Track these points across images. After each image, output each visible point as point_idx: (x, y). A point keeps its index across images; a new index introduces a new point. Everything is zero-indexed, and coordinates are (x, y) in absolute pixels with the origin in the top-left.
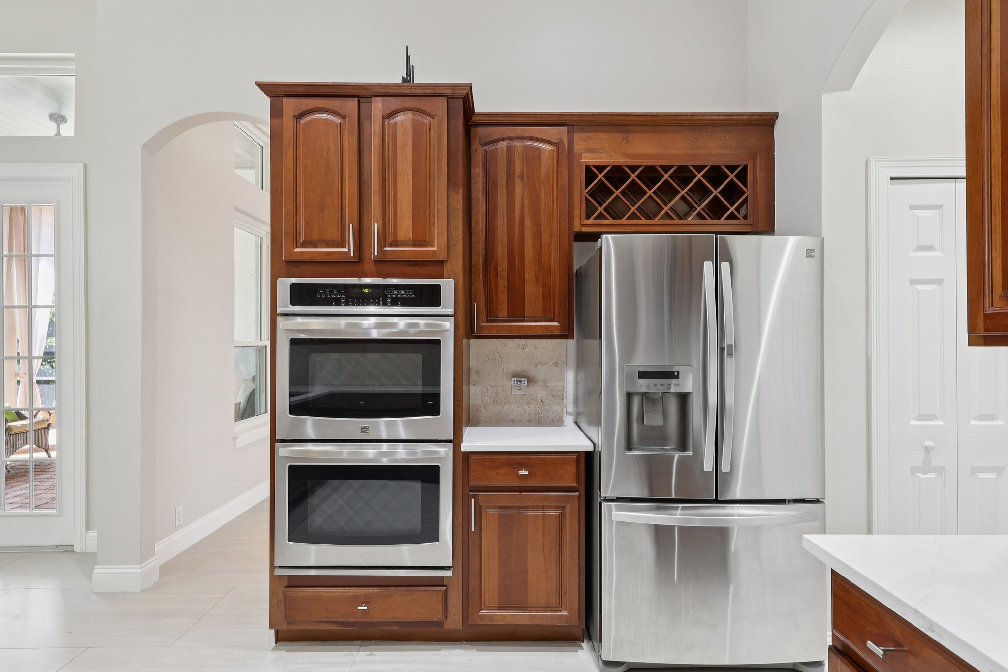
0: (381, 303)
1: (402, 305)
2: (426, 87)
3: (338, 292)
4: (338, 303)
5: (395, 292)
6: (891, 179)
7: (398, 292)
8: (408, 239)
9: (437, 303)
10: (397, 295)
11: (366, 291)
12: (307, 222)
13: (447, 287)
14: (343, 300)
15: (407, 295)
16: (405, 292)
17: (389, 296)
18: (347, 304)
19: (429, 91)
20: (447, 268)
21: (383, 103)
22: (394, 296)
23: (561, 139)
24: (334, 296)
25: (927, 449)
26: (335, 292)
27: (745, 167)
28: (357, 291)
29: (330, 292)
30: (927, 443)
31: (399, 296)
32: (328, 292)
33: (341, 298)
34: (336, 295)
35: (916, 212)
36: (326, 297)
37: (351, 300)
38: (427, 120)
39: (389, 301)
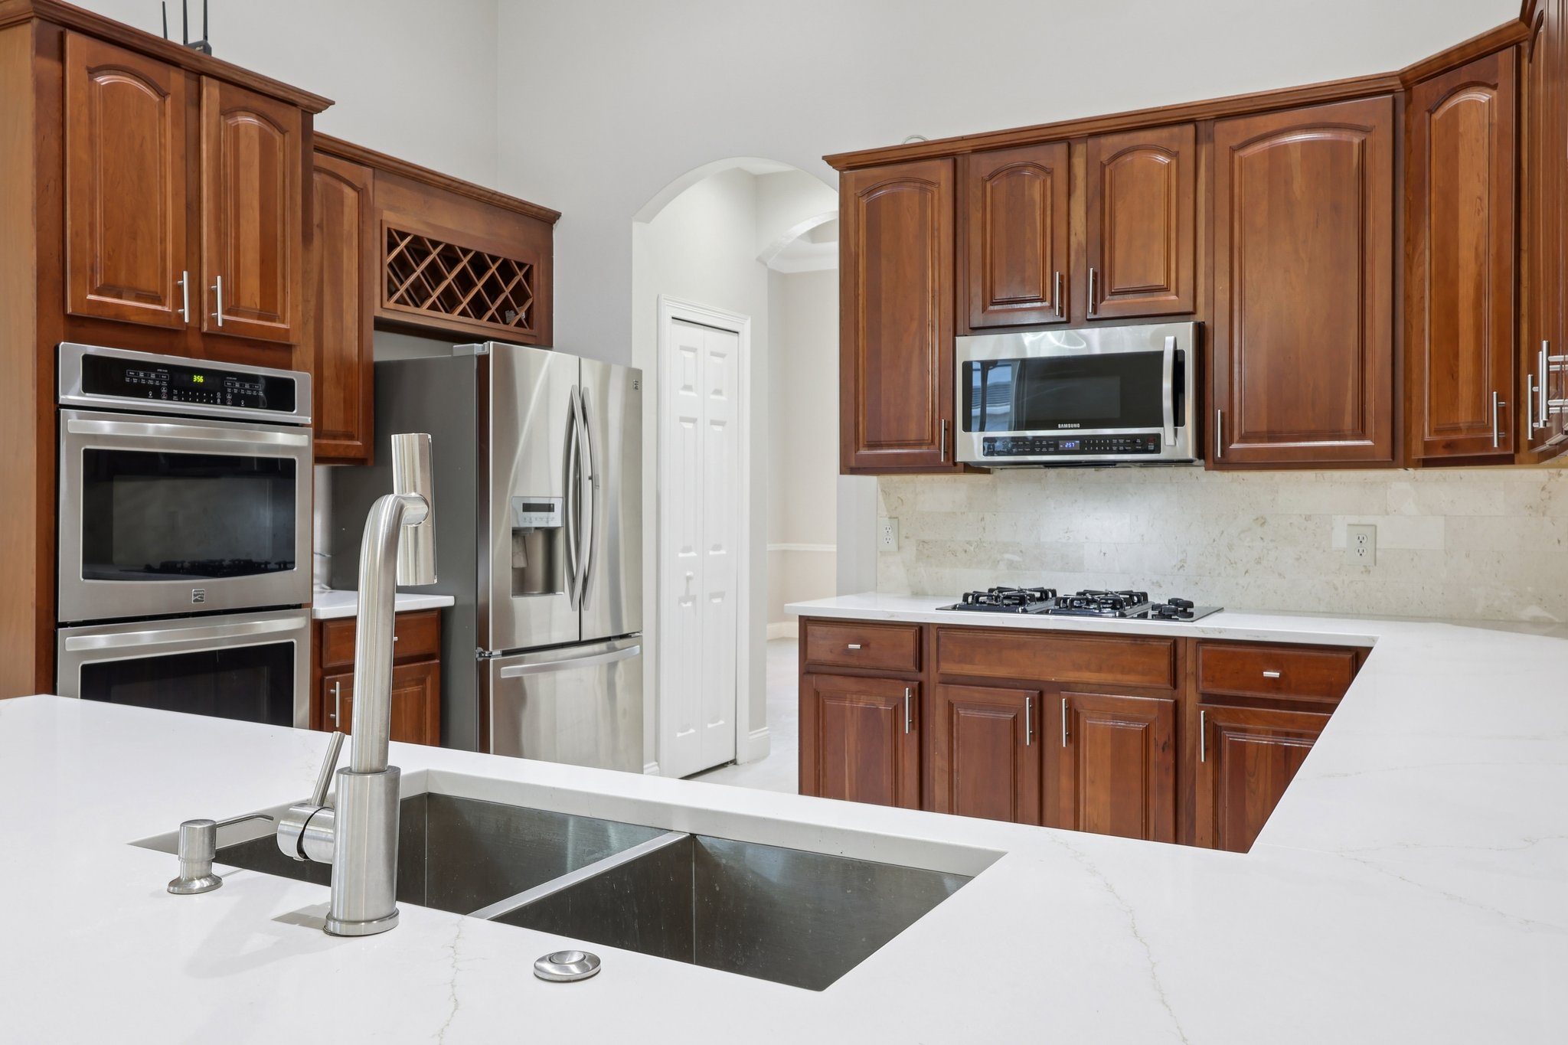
0: (219, 401)
1: (247, 405)
2: (279, 87)
3: (156, 375)
4: (157, 396)
5: (237, 385)
6: (673, 318)
7: (241, 385)
8: (254, 306)
9: (289, 406)
10: (239, 389)
11: (199, 379)
12: (109, 254)
13: (303, 382)
14: (164, 390)
15: (252, 391)
16: (251, 386)
17: (229, 390)
18: (170, 398)
19: (281, 93)
20: (296, 356)
21: (221, 90)
22: (236, 391)
23: (365, 185)
24: (151, 382)
25: (688, 579)
26: (153, 376)
27: (531, 267)
28: (185, 377)
29: (145, 375)
30: (688, 574)
31: (243, 392)
32: (142, 375)
33: (161, 386)
34: (154, 380)
35: (683, 352)
36: (139, 383)
37: (175, 392)
38: (277, 136)
39: (229, 397)
